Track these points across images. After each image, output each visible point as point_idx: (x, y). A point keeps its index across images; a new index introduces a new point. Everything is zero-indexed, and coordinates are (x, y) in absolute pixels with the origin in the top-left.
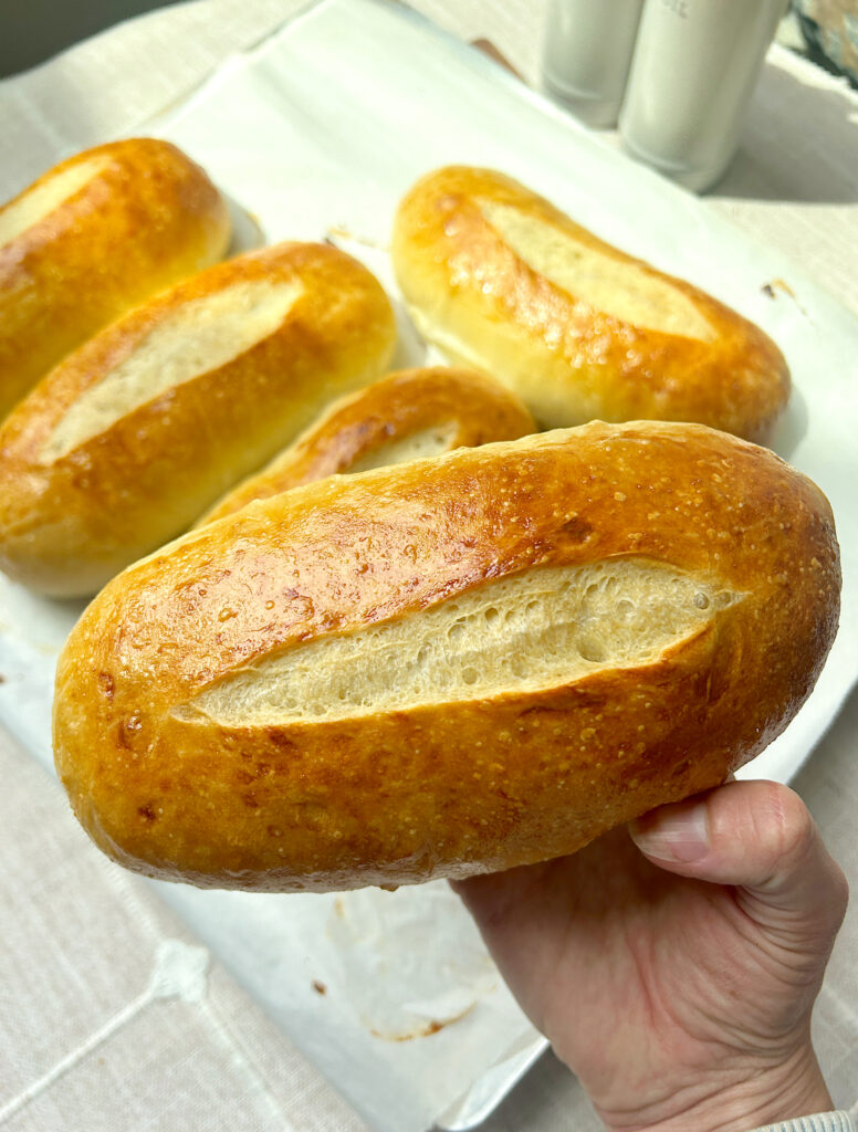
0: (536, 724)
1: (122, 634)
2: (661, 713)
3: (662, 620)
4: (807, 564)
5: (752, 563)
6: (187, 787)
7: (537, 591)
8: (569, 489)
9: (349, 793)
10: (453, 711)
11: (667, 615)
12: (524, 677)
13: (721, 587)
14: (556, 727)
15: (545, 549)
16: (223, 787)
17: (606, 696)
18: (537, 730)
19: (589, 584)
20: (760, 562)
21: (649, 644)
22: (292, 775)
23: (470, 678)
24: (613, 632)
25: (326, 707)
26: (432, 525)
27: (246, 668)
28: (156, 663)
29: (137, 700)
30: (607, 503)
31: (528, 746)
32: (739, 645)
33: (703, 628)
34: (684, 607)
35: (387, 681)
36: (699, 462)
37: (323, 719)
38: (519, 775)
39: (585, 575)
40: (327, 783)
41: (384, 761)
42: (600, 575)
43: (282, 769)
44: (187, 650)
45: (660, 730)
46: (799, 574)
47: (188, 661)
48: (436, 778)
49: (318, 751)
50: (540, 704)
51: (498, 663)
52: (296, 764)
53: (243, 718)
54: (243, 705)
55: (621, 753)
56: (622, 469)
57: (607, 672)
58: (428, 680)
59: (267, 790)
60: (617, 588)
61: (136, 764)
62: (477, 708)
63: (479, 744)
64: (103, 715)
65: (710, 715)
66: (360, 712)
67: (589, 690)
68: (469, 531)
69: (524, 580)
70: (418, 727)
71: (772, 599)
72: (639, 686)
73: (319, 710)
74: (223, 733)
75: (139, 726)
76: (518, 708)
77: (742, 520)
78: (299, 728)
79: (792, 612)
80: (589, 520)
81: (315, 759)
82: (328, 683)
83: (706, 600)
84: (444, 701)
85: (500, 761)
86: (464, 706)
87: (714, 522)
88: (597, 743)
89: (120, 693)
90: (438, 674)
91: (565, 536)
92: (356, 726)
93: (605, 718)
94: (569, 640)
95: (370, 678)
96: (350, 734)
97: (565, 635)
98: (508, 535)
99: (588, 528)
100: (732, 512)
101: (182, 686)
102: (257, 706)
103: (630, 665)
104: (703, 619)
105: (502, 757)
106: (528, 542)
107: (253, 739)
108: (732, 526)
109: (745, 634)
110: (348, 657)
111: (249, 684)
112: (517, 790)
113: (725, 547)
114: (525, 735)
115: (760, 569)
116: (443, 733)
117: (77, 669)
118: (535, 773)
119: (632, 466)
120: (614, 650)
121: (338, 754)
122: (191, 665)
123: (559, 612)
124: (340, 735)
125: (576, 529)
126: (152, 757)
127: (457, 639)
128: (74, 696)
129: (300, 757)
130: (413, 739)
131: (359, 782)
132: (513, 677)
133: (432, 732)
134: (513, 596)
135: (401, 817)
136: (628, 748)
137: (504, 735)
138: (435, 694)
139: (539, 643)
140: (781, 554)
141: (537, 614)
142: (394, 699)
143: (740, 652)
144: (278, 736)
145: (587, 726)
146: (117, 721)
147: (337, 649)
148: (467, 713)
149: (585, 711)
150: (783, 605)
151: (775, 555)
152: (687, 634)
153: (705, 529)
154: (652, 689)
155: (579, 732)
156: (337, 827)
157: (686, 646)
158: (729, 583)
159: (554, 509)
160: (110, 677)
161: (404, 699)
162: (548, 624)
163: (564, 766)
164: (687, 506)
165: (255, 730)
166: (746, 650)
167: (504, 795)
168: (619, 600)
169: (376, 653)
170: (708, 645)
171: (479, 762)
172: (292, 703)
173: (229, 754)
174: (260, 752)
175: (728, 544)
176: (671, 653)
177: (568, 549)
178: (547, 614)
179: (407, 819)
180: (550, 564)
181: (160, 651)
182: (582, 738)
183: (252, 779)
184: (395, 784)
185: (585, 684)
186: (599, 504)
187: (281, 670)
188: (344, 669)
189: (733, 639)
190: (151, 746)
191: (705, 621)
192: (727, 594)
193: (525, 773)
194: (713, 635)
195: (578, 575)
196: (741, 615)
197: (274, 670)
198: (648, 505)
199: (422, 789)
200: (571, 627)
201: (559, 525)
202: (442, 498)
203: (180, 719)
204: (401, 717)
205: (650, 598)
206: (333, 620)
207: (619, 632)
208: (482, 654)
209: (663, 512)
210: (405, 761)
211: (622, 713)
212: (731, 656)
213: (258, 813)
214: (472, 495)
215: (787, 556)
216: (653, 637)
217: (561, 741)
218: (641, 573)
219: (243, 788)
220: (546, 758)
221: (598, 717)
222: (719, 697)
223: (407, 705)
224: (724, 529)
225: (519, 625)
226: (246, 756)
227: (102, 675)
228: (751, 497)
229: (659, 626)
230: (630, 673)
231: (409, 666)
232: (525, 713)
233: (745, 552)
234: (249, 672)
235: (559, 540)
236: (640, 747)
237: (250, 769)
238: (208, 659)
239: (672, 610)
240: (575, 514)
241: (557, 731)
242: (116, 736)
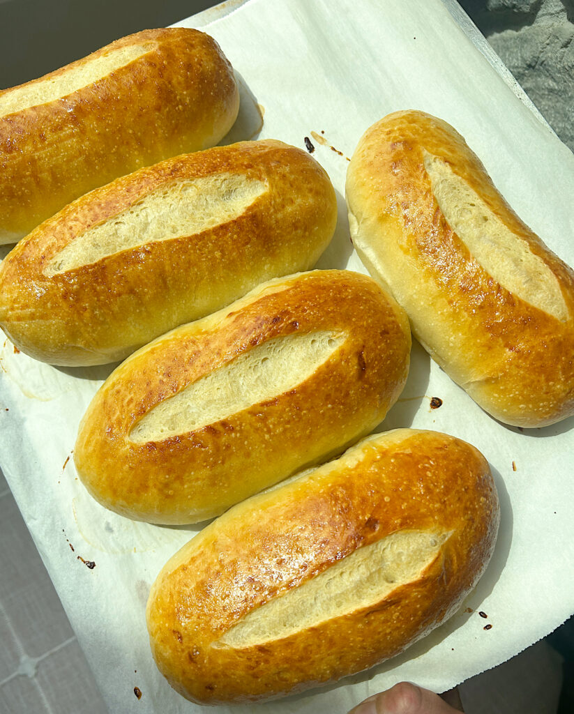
0: (373, 618)
1: (179, 611)
2: (425, 597)
3: (417, 556)
4: (479, 502)
5: (453, 514)
6: (225, 676)
7: (360, 559)
8: (364, 500)
9: (298, 664)
10: (335, 621)
11: (420, 554)
12: (363, 599)
13: (441, 533)
14: (382, 617)
15: (359, 539)
16: (242, 673)
17: (401, 599)
18: (374, 620)
19: (382, 549)
20: (457, 512)
21: (415, 568)
22: (271, 663)
23: (339, 605)
24: (398, 567)
25: (279, 631)
26: (306, 534)
27: (240, 621)
28: (199, 625)
29: (194, 641)
30: (382, 506)
31: (371, 628)
32: (454, 555)
33: (436, 556)
34: (426, 548)
35: (303, 614)
36: (419, 466)
37: (279, 637)
38: (370, 640)
39: (380, 544)
40: (287, 663)
41: (310, 648)
42: (386, 542)
43: (267, 661)
44: (211, 616)
45: (426, 604)
46: (476, 509)
47: (213, 621)
48: (334, 649)
49: (280, 651)
50: (373, 610)
51: (350, 596)
52: (273, 658)
53: (244, 643)
54: (242, 637)
55: (412, 619)
56: (385, 481)
57: (399, 588)
58: (321, 609)
59: (262, 671)
60: (395, 546)
61: (200, 669)
62: (345, 617)
63: (350, 632)
64: (180, 650)
65: (447, 589)
66: (295, 631)
67: (392, 599)
68: (324, 535)
69: (354, 555)
70: (322, 632)
71: (465, 527)
72: (414, 590)
73: (276, 633)
74: (237, 651)
75: (198, 653)
76: (363, 614)
77: (445, 495)
78: (270, 644)
79: (475, 529)
80: (376, 517)
81: (279, 654)
82: (278, 621)
83: (435, 541)
84: (331, 618)
85: (360, 636)
86: (340, 618)
87: (432, 500)
88: (401, 618)
89: (185, 640)
90: (325, 606)
91: (367, 529)
92: (295, 637)
93: (402, 607)
94: (379, 577)
95: (295, 615)
96: (293, 641)
97: (377, 575)
98: (342, 534)
99: (376, 521)
100: (439, 492)
101: (214, 634)
102: (248, 636)
103: (408, 581)
104: (436, 551)
105: (360, 635)
106: (351, 538)
107: (251, 652)
108: (440, 499)
109: (456, 549)
110: (284, 607)
111: (242, 627)
112: (370, 645)
113: (440, 511)
114: (369, 623)
115: (457, 516)
116: (333, 631)
117: (160, 629)
118: (376, 637)
119: (389, 478)
120: (400, 576)
121: (289, 651)
122: (215, 623)
123: (372, 566)
124: (288, 643)
125: (371, 524)
126: (207, 665)
127: (330, 588)
128: (162, 641)
129: (273, 655)
130: (320, 637)
131: (301, 659)
132: (358, 600)
133: (328, 632)
134: (350, 564)
135: (322, 667)
136: (415, 615)
137: (360, 626)
138: (326, 615)
139: (366, 582)
140: (466, 503)
141: (363, 569)
142: (308, 622)
143: (455, 558)
144: (261, 649)
145: (395, 612)
146: (186, 652)
147: (278, 605)
148: (342, 621)
149: (393, 607)
150: (471, 528)
151: (463, 505)
152: (430, 560)
153: (428, 505)
154: (420, 589)
155: (392, 616)
156: (295, 678)
157: (431, 566)
158: (444, 529)
159: (359, 514)
160: (178, 633)
161: (312, 621)
162: (369, 574)
163: (388, 631)
164: (418, 495)
165: (251, 648)
166: (459, 556)
167: (365, 648)
168: (397, 552)
169: (295, 603)
170: (441, 562)
171: (351, 639)
172: (264, 633)
173: (242, 659)
174: (255, 656)
175: (440, 509)
176: (425, 572)
177: (370, 536)
178: (368, 568)
179: (325, 668)
180: (364, 545)
181: (199, 618)
182: (394, 618)
183: (254, 668)
184: (317, 656)
185: (390, 597)
186: (379, 506)
187: (255, 618)
188: (283, 613)
189: (451, 553)
190: (205, 661)
191: (437, 552)
192: (444, 535)
193: (372, 638)
194: (442, 557)
195: (377, 545)
196: (453, 541)
197: (252, 619)
198: (401, 500)
199: (329, 655)
200: (379, 571)
201: (363, 524)
202: (308, 518)
203: (216, 647)
204: (313, 629)
205: (411, 548)
206: (273, 591)
207: (400, 567)
208: (343, 593)
209: (408, 502)
210: (319, 646)
211: (409, 602)
212: (452, 561)
213: (259, 680)
214: (321, 514)
215: (468, 503)
216: (416, 565)
217: (386, 621)
218: (404, 536)
219: (251, 672)
220: (380, 630)
221: (399, 608)
222: (450, 580)
223: (315, 623)
224: (437, 502)
225: (356, 577)
226: (249, 659)
227: (174, 632)
228: (446, 480)
229: (417, 559)
230: (409, 585)
231: (311, 605)
232: (367, 615)
233: (449, 509)
234: (241, 622)
235: (365, 532)
236: (420, 613)
237: (252, 664)
238: (221, 620)
239: (421, 551)
240: (369, 516)
241: (383, 618)
242: (188, 658)
